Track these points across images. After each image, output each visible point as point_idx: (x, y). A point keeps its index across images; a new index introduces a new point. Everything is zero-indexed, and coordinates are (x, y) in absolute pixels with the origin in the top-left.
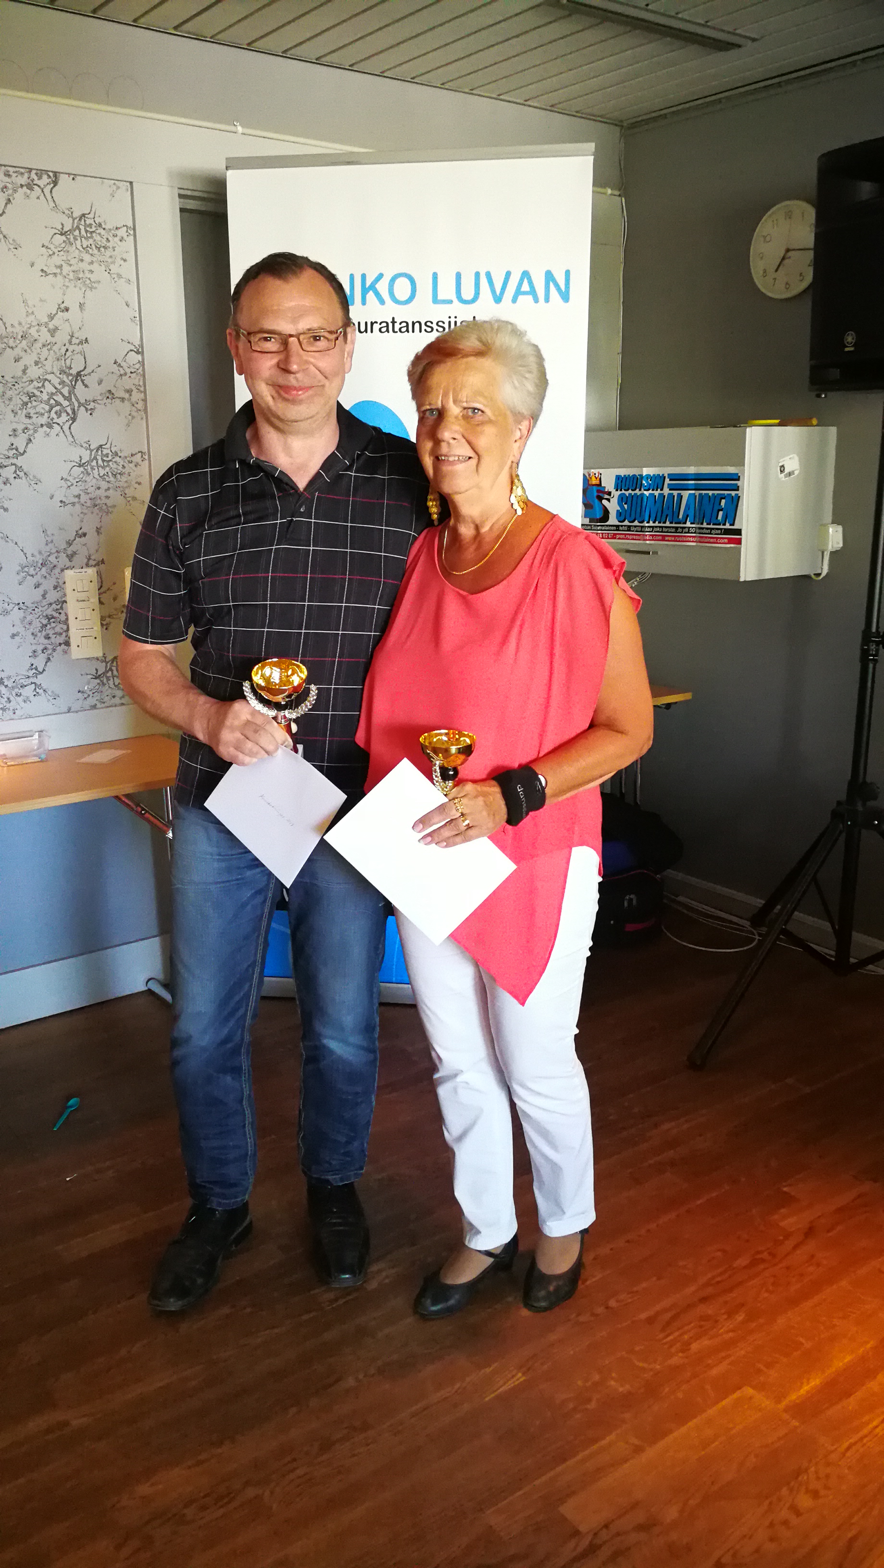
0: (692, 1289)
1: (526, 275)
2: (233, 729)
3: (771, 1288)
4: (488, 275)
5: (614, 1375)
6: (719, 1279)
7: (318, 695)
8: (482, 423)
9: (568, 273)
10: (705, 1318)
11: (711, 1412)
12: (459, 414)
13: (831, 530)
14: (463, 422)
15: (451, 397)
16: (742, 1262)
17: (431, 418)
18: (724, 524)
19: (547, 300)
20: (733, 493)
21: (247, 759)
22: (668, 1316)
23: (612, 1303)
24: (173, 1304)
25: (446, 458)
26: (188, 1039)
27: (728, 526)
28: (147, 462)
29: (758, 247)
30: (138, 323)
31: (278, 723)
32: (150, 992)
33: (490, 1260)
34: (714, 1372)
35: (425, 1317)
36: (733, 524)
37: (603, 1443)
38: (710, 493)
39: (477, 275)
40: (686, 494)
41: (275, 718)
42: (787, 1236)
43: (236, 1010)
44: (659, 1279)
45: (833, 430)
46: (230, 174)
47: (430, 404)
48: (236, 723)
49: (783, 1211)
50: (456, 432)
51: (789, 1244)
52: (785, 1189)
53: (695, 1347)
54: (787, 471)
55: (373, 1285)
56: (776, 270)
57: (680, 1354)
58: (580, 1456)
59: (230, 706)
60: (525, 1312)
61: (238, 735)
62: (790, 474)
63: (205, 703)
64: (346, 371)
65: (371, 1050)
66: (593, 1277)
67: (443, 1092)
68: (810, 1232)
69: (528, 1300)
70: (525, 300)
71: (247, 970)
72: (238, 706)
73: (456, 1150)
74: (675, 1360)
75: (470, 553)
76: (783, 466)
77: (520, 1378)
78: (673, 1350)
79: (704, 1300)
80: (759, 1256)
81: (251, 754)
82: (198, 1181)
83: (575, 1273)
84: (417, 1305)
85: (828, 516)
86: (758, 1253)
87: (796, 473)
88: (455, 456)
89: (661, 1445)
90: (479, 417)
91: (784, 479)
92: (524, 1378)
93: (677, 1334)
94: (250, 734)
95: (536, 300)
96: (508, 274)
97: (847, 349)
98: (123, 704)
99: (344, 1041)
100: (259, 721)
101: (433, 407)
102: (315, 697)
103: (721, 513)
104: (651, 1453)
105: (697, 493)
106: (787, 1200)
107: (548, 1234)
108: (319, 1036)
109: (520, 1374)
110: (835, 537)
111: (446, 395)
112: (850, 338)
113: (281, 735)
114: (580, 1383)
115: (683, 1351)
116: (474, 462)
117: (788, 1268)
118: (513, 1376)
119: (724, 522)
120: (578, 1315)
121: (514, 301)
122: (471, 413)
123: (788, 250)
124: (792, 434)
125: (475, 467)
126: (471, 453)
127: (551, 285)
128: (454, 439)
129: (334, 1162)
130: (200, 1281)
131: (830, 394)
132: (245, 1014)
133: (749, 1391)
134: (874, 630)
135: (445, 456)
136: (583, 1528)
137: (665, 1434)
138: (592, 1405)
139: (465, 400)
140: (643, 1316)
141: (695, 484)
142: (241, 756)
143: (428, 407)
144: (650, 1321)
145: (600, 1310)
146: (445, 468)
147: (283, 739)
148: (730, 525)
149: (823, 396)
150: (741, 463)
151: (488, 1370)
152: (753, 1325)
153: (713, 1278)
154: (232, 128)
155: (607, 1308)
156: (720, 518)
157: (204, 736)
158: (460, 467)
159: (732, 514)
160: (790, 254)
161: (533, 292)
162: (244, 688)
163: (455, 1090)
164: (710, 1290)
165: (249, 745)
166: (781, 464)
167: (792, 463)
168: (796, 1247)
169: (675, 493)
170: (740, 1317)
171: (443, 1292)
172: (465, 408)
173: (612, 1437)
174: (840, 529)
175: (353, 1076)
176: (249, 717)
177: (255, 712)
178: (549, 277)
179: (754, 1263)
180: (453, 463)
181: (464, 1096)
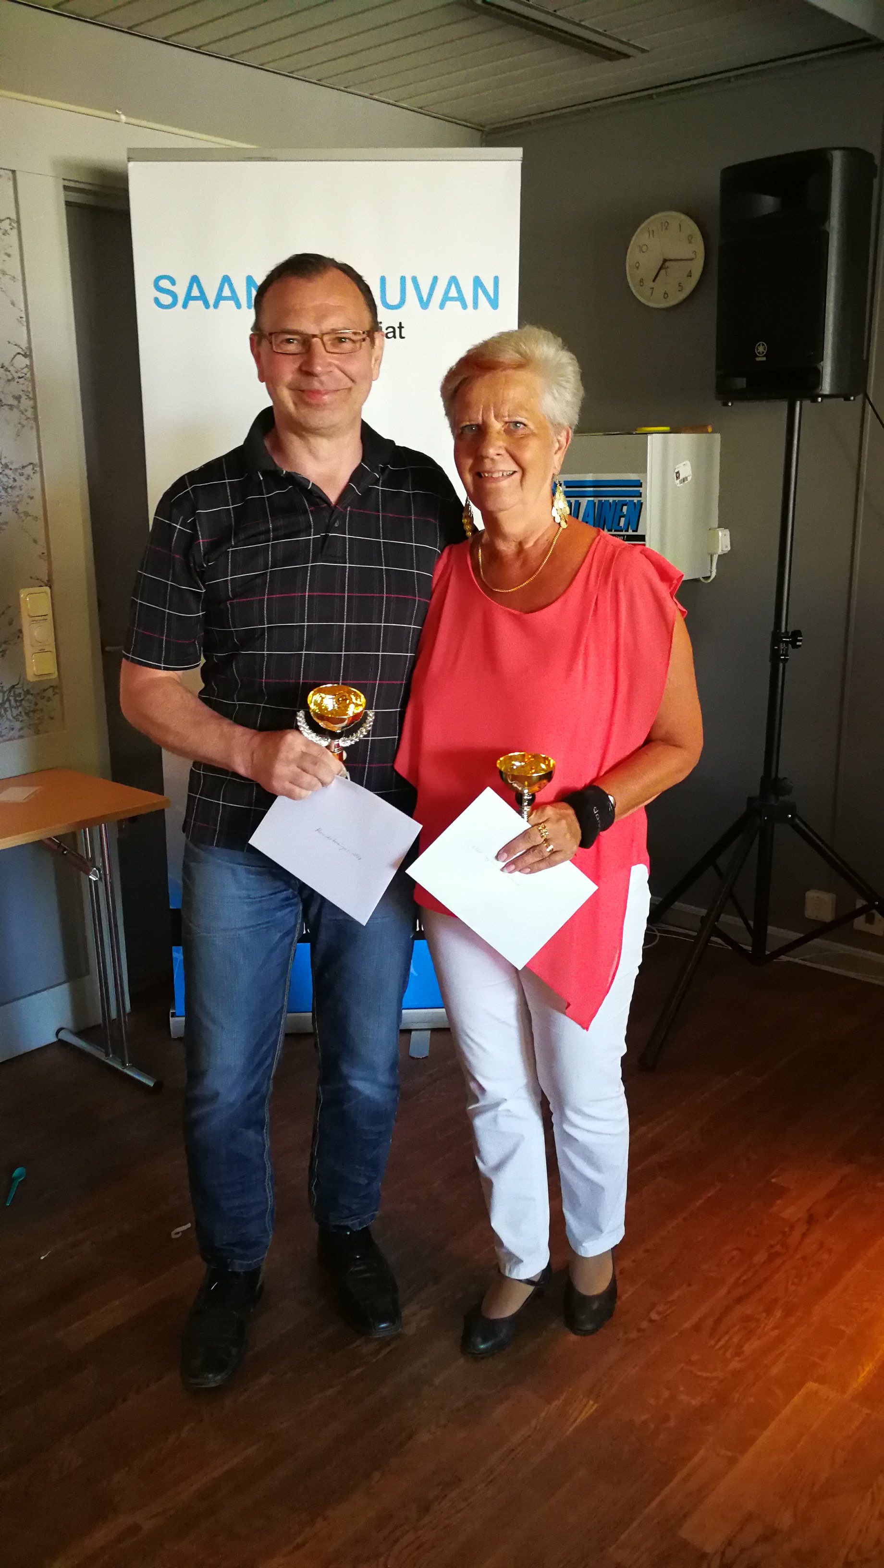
0: (723, 1291)
1: (453, 280)
2: (288, 762)
3: (796, 1280)
4: (414, 280)
5: (682, 1389)
6: (744, 1278)
7: (375, 721)
8: (526, 437)
9: (496, 279)
10: (748, 1318)
11: (786, 1412)
12: (500, 428)
13: (720, 534)
14: (504, 435)
15: (492, 412)
16: (760, 1257)
17: (470, 435)
18: (627, 531)
19: (476, 306)
20: (635, 500)
21: (304, 793)
22: (710, 1322)
23: (654, 1316)
24: (213, 1380)
25: (490, 474)
26: (215, 1096)
27: (630, 532)
28: (38, 474)
29: (633, 255)
30: (25, 324)
31: (332, 752)
32: (61, 1043)
33: (530, 1289)
34: (775, 1371)
35: (479, 1357)
36: (636, 531)
37: (696, 1459)
38: (611, 500)
39: (403, 279)
40: (584, 501)
41: (328, 747)
42: (792, 1227)
43: (264, 1059)
44: (689, 1285)
45: (717, 436)
46: (131, 165)
47: (470, 420)
48: (291, 756)
49: (779, 1202)
50: (500, 447)
51: (796, 1235)
52: (773, 1180)
53: (747, 1348)
54: (681, 477)
55: (410, 1329)
56: (654, 281)
57: (737, 1359)
58: (679, 1477)
59: (282, 738)
60: (573, 1337)
61: (294, 768)
62: (684, 480)
63: (243, 735)
64: (374, 378)
65: (394, 1087)
66: (626, 1293)
67: (480, 1123)
68: (811, 1220)
69: (572, 1324)
70: (453, 306)
71: (276, 1016)
72: (291, 737)
73: (494, 1180)
74: (735, 1364)
75: (515, 570)
76: (678, 473)
77: (592, 1407)
78: (728, 1355)
79: (739, 1300)
80: (774, 1250)
81: (309, 787)
82: (216, 1245)
83: (612, 1292)
84: (466, 1345)
85: (715, 522)
86: (772, 1246)
87: (689, 479)
88: (499, 471)
89: (752, 1450)
90: (521, 431)
91: (679, 485)
92: (596, 1405)
93: (726, 1338)
94: (307, 765)
95: (465, 306)
96: (435, 279)
97: (758, 359)
98: (21, 737)
99: (374, 1081)
100: (314, 751)
101: (473, 423)
102: (372, 723)
103: (623, 520)
104: (746, 1461)
105: (596, 500)
106: (780, 1192)
107: (583, 1255)
108: (344, 1078)
109: (591, 1402)
110: (723, 541)
111: (486, 409)
112: (761, 348)
113: (337, 766)
114: (652, 1401)
115: (737, 1354)
116: (517, 477)
117: (804, 1258)
118: (585, 1405)
119: (626, 528)
120: (626, 1333)
121: (442, 306)
122: (512, 427)
123: (665, 261)
124: (684, 441)
125: (519, 481)
126: (514, 468)
127: (480, 291)
128: (499, 454)
129: (354, 1207)
130: (234, 1351)
131: (738, 404)
132: (271, 1065)
133: (811, 1385)
134: (783, 631)
135: (488, 471)
136: (709, 1549)
137: (752, 1441)
138: (672, 1423)
140: (687, 1325)
141: (594, 491)
142: (297, 790)
143: (468, 423)
144: (697, 1328)
145: (644, 1325)
146: (489, 486)
147: (340, 768)
148: (633, 531)
149: (730, 404)
150: (645, 471)
151: (556, 1403)
152: (792, 1320)
153: (739, 1278)
154: (114, 117)
155: (651, 1321)
156: (622, 524)
157: (246, 768)
158: (503, 483)
159: (634, 521)
160: (667, 264)
161: (461, 299)
162: (298, 718)
163: (495, 1119)
164: (740, 1291)
165: (307, 778)
166: (676, 471)
167: (686, 469)
168: (804, 1235)
169: (573, 500)
170: (778, 1313)
171: (491, 1327)
172: (507, 422)
173: (702, 1452)
174: (727, 532)
175: (379, 1116)
176: (304, 749)
177: (309, 743)
178: (478, 283)
179: (771, 1258)
180: (497, 480)
181: (505, 1124)
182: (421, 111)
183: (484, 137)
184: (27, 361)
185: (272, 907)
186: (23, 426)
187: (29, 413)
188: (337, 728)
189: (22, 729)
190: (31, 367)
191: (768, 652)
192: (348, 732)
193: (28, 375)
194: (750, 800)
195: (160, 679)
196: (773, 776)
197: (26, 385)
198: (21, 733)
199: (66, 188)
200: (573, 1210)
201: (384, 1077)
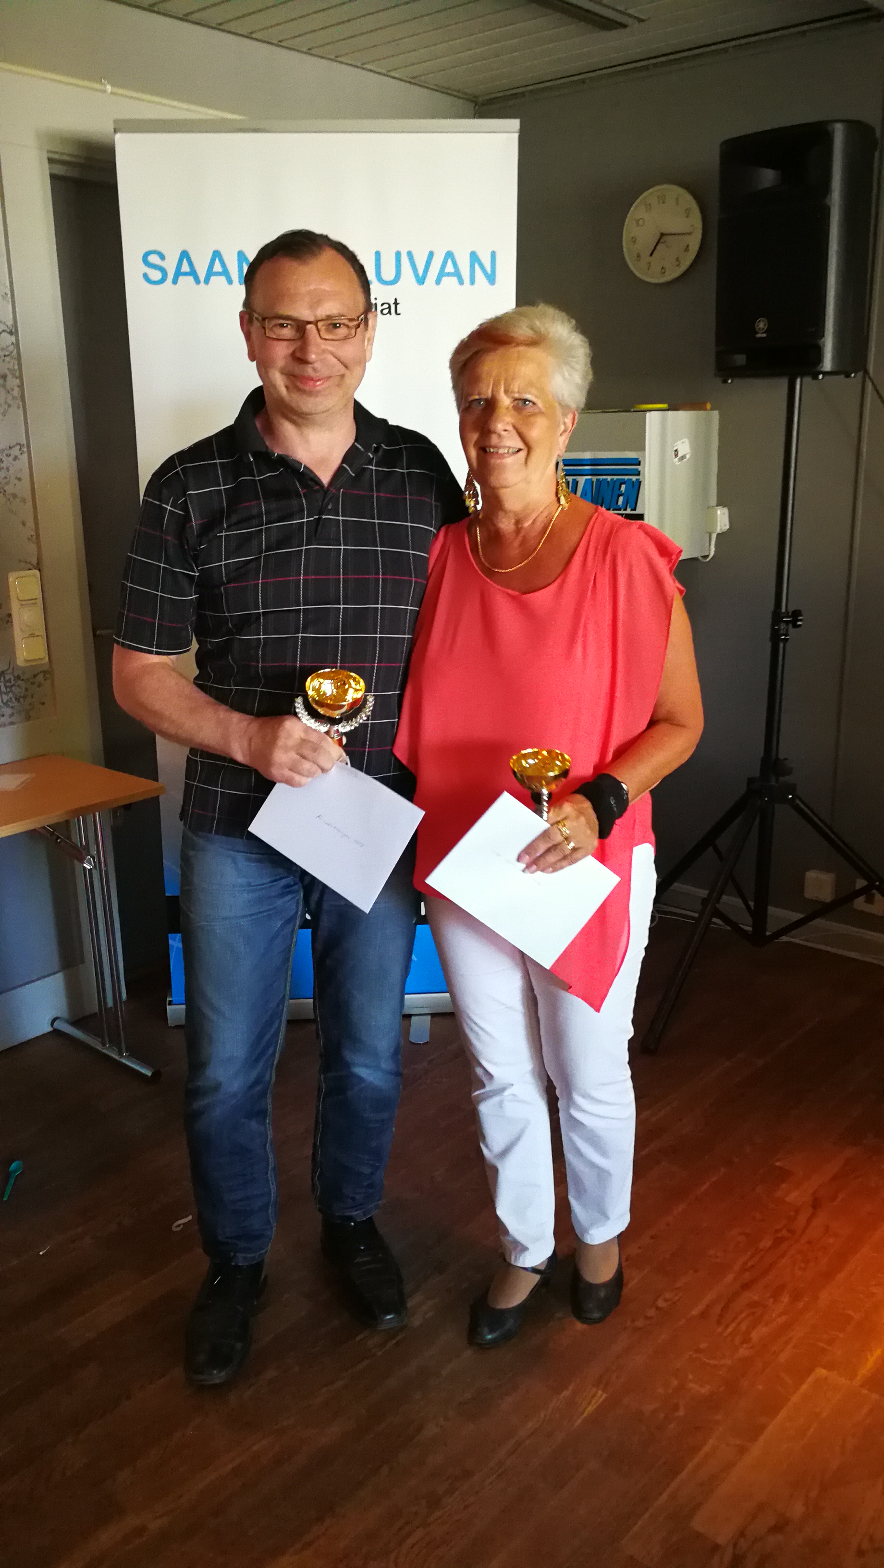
0: (730, 1277)
1: (449, 255)
2: (287, 749)
3: (802, 1265)
4: (410, 254)
5: (690, 1377)
6: (750, 1264)
8: (534, 415)
9: (493, 255)
10: (753, 1305)
11: (795, 1399)
12: (509, 405)
13: (719, 512)
14: (513, 412)
15: (503, 386)
16: (766, 1243)
17: (478, 409)
18: (625, 509)
19: (472, 282)
20: (634, 478)
21: (304, 780)
22: (717, 1309)
23: (661, 1303)
24: (218, 1376)
25: (495, 450)
26: (217, 1087)
27: (629, 511)
28: (26, 455)
29: (630, 229)
30: (10, 300)
31: (332, 738)
32: (56, 1033)
33: (537, 1277)
34: (783, 1357)
35: (484, 1347)
36: (635, 509)
37: (706, 1449)
38: (609, 478)
39: (398, 254)
40: (582, 480)
41: (327, 733)
42: (797, 1211)
43: (266, 1049)
44: (696, 1271)
45: (716, 414)
46: (118, 137)
47: (479, 394)
48: (291, 743)
49: (784, 1186)
50: (508, 423)
51: (802, 1219)
52: (777, 1164)
53: (755, 1335)
54: (680, 455)
55: (416, 1321)
56: (651, 255)
57: (745, 1345)
58: (690, 1466)
59: (280, 724)
60: (579, 1326)
61: (293, 755)
62: (683, 457)
63: (240, 721)
64: (367, 360)
65: (398, 1074)
66: (633, 1280)
67: (485, 1109)
68: (816, 1204)
69: (579, 1313)
70: (450, 282)
71: (278, 1005)
72: (289, 724)
73: (499, 1167)
74: (743, 1352)
75: (514, 549)
76: (676, 451)
77: (601, 1396)
78: (737, 1341)
79: (746, 1286)
80: (779, 1235)
81: (310, 774)
82: (220, 1238)
83: (619, 1280)
84: (472, 1335)
85: (713, 500)
86: (777, 1231)
87: (688, 456)
88: (505, 447)
89: (762, 1439)
90: (529, 408)
91: (677, 463)
92: (604, 1395)
93: (733, 1325)
94: (306, 752)
95: (461, 282)
96: (431, 254)
97: (759, 335)
98: (12, 723)
99: (376, 1068)
100: (313, 738)
101: (483, 397)
103: (621, 498)
104: (756, 1449)
105: (594, 478)
106: (784, 1175)
107: (586, 1242)
108: (346, 1065)
109: (600, 1392)
110: (722, 519)
111: (496, 384)
112: (762, 325)
113: (337, 752)
114: (661, 1390)
115: (744, 1342)
116: (523, 454)
117: (809, 1242)
118: (594, 1396)
119: (624, 508)
120: (633, 1321)
121: (438, 282)
122: (521, 404)
123: (662, 235)
124: (682, 418)
125: (523, 460)
126: (520, 445)
127: (477, 266)
128: (505, 430)
129: (358, 1197)
130: (239, 1346)
131: (736, 380)
132: (274, 1054)
133: (821, 1372)
134: (783, 610)
135: (494, 447)
136: (721, 1540)
137: (762, 1428)
138: (681, 1412)
139: (517, 390)
140: (694, 1312)
141: (591, 469)
142: (297, 778)
143: (477, 397)
144: (704, 1315)
145: (652, 1312)
146: (494, 461)
147: (339, 754)
148: (632, 510)
149: (730, 381)
150: (643, 449)
151: (566, 1393)
152: (801, 1305)
153: (745, 1263)
154: (102, 87)
155: (658, 1308)
156: (620, 502)
157: (244, 756)
158: (509, 460)
159: (632, 501)
160: (665, 237)
161: (457, 274)
163: (500, 1105)
164: (747, 1276)
165: (307, 765)
166: (675, 449)
167: (684, 447)
168: (809, 1221)
169: (570, 479)
170: (786, 1299)
171: (498, 1317)
172: (516, 399)
173: (711, 1442)
174: (726, 511)
175: (382, 1103)
176: (303, 735)
177: (307, 729)
178: (474, 257)
179: (778, 1241)
180: (502, 456)
181: (510, 1109)
182: (412, 81)
183: (477, 107)
184: (13, 339)
185: (273, 894)
186: (9, 406)
187: (16, 392)
188: (337, 714)
189: (12, 715)
190: (17, 345)
191: (768, 634)
192: (348, 717)
193: (15, 352)
194: (750, 781)
195: (154, 665)
196: (774, 757)
197: (13, 364)
198: (13, 719)
199: (51, 161)
200: (578, 1198)
201: (386, 1064)
